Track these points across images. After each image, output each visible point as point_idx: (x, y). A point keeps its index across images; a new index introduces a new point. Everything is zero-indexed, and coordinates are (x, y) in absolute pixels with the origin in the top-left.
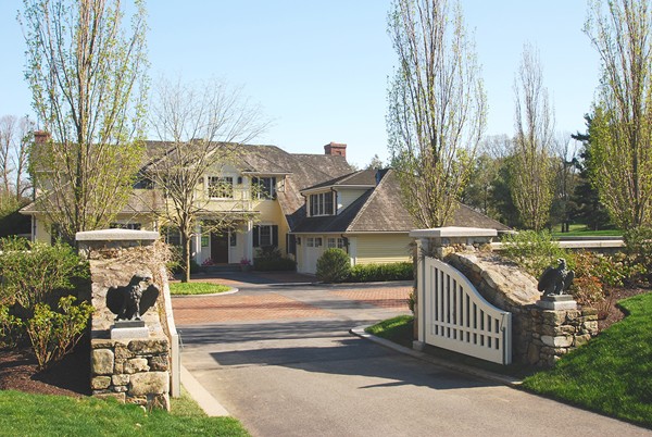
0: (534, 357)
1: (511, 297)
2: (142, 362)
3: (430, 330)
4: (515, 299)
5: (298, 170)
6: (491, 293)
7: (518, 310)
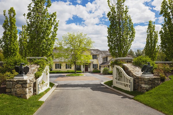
0: (139, 90)
1: (134, 74)
2: (19, 85)
3: (115, 83)
4: (135, 74)
5: (102, 54)
6: (129, 73)
7: (135, 77)
